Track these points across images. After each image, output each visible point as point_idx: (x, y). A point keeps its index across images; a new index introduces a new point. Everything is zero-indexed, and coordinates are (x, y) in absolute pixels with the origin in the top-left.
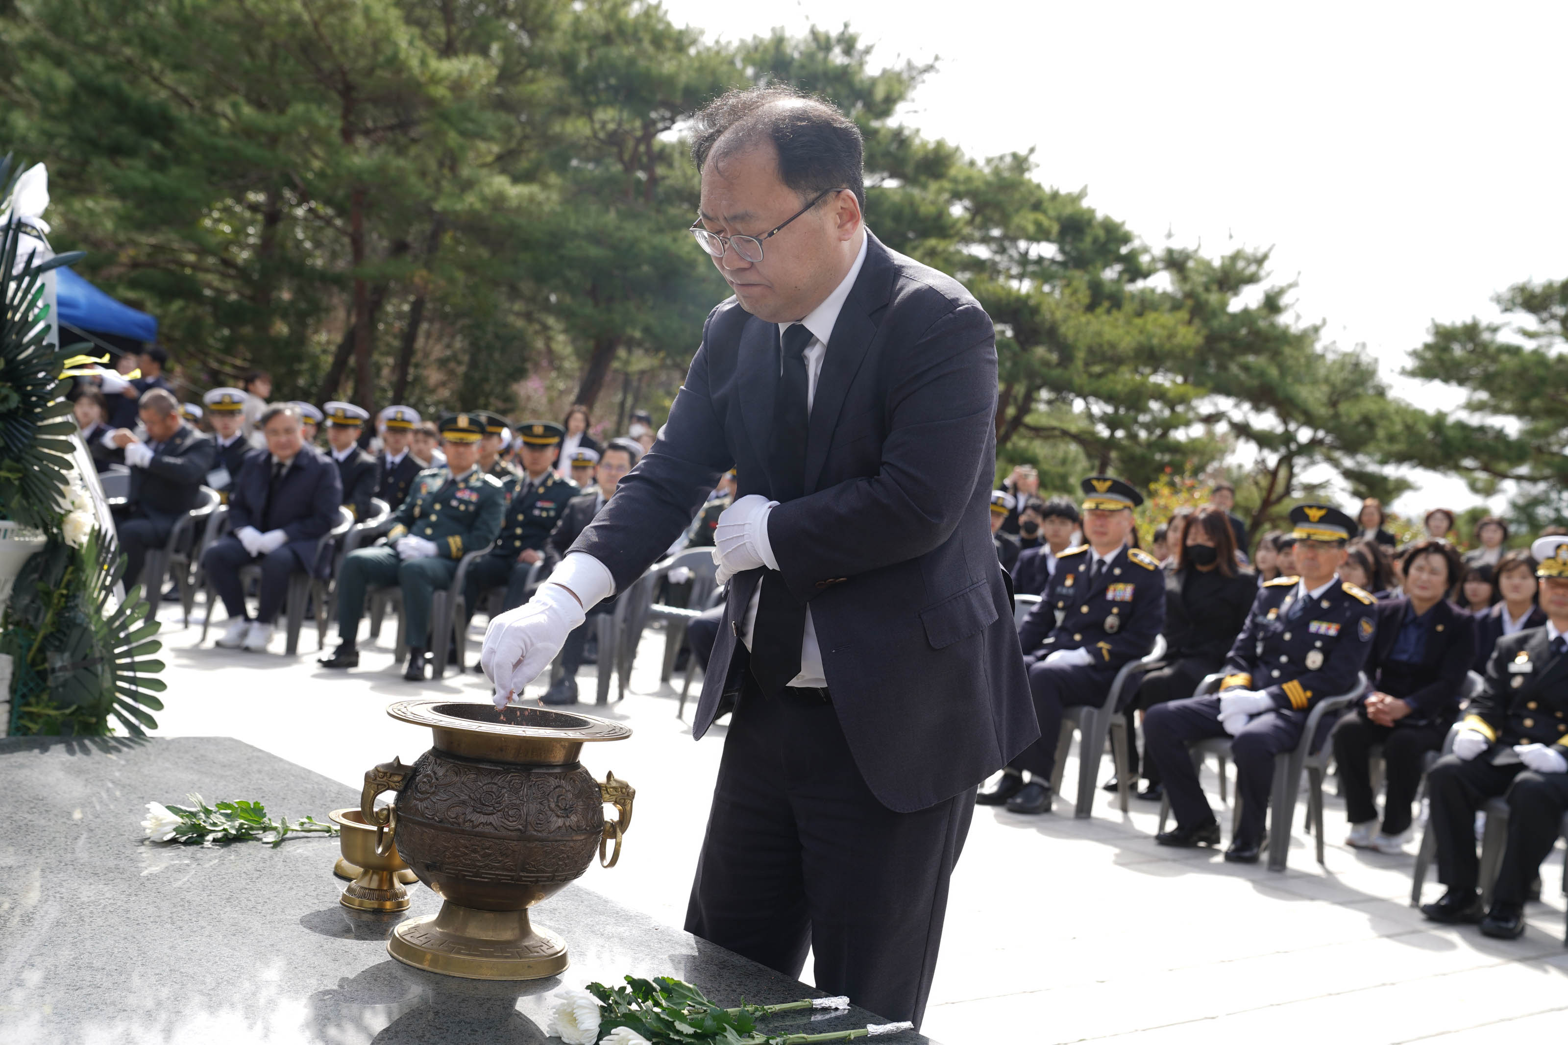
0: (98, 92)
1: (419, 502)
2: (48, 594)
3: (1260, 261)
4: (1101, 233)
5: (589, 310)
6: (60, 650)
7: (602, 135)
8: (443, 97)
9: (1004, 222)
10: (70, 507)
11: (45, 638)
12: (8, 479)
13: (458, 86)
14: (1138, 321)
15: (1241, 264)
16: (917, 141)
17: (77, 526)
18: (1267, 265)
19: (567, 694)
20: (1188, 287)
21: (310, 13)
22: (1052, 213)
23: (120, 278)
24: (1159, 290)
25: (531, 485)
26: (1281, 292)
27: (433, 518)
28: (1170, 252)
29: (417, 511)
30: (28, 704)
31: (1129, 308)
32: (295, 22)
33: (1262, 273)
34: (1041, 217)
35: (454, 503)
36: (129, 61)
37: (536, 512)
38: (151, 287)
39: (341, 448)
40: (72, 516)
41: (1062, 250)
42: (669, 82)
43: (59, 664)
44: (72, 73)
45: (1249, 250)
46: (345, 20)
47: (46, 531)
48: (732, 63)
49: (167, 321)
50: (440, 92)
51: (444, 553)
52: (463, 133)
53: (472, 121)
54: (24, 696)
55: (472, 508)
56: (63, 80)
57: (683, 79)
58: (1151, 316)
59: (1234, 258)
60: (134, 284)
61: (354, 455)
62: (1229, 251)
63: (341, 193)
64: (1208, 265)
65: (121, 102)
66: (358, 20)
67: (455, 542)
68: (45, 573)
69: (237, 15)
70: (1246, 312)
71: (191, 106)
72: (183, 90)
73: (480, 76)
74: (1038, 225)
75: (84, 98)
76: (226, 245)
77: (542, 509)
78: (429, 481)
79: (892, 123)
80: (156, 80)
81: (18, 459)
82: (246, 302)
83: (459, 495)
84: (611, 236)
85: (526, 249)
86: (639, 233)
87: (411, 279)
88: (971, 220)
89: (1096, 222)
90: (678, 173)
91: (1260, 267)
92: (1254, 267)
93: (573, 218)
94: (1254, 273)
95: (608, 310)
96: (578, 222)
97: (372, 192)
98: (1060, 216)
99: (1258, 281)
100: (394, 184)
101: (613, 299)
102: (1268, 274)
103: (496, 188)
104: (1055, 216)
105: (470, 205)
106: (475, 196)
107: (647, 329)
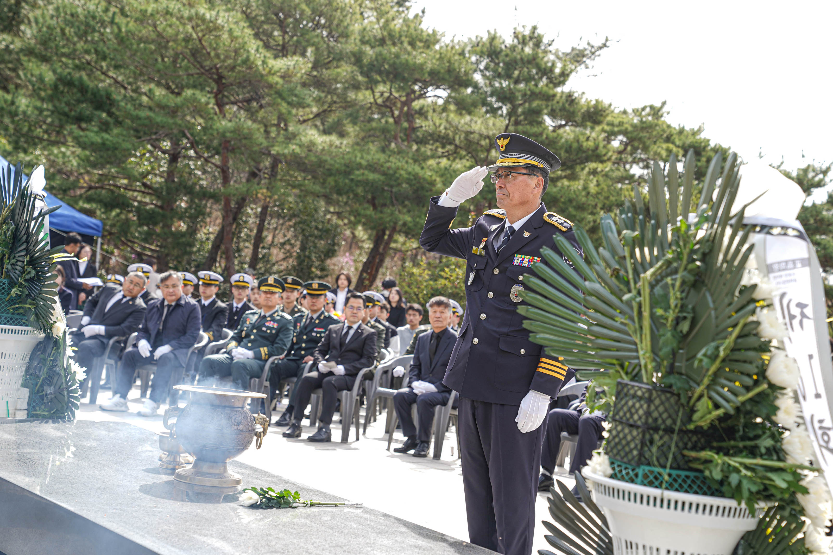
0: (69, 83)
1: (245, 329)
2: (45, 360)
3: (825, 172)
4: (712, 156)
5: (370, 211)
6: (50, 385)
7: (380, 101)
8: (277, 83)
9: (645, 149)
10: (56, 320)
11: (43, 380)
12: (29, 308)
13: (286, 76)
15: (811, 175)
16: (583, 101)
17: (58, 330)
19: (324, 436)
21: (197, 34)
22: (678, 143)
23: (81, 196)
25: (312, 318)
27: (252, 337)
29: (244, 334)
30: (36, 411)
32: (187, 39)
33: (827, 180)
34: (671, 146)
35: (264, 329)
36: (88, 63)
37: (314, 334)
38: (99, 201)
39: (207, 298)
40: (56, 324)
42: (421, 67)
43: (49, 392)
44: (54, 72)
45: (817, 165)
46: (218, 37)
47: (45, 331)
48: (462, 54)
49: (109, 222)
50: (276, 79)
51: (258, 357)
52: (290, 104)
53: (296, 96)
54: (34, 407)
55: (274, 332)
56: (49, 77)
57: (429, 66)
59: (806, 171)
60: (89, 200)
61: (214, 302)
62: (804, 166)
63: (215, 143)
65: (83, 89)
66: (225, 36)
67: (264, 350)
68: (44, 351)
69: (153, 36)
71: (125, 88)
72: (120, 79)
73: (301, 69)
74: (669, 151)
75: (61, 87)
76: (144, 175)
77: (317, 332)
78: (251, 316)
79: (566, 88)
80: (104, 73)
81: (34, 300)
82: (157, 210)
83: (267, 324)
84: (382, 166)
85: (331, 175)
86: (399, 164)
87: (256, 195)
88: (625, 149)
89: (709, 148)
90: (431, 123)
91: (824, 176)
92: (821, 176)
93: (359, 155)
94: (821, 180)
95: (381, 212)
96: (362, 158)
97: (232, 143)
98: (684, 144)
99: (824, 185)
100: (245, 138)
101: (384, 205)
102: (831, 181)
103: (309, 138)
104: (681, 145)
105: (293, 150)
106: (296, 144)
107: (405, 224)
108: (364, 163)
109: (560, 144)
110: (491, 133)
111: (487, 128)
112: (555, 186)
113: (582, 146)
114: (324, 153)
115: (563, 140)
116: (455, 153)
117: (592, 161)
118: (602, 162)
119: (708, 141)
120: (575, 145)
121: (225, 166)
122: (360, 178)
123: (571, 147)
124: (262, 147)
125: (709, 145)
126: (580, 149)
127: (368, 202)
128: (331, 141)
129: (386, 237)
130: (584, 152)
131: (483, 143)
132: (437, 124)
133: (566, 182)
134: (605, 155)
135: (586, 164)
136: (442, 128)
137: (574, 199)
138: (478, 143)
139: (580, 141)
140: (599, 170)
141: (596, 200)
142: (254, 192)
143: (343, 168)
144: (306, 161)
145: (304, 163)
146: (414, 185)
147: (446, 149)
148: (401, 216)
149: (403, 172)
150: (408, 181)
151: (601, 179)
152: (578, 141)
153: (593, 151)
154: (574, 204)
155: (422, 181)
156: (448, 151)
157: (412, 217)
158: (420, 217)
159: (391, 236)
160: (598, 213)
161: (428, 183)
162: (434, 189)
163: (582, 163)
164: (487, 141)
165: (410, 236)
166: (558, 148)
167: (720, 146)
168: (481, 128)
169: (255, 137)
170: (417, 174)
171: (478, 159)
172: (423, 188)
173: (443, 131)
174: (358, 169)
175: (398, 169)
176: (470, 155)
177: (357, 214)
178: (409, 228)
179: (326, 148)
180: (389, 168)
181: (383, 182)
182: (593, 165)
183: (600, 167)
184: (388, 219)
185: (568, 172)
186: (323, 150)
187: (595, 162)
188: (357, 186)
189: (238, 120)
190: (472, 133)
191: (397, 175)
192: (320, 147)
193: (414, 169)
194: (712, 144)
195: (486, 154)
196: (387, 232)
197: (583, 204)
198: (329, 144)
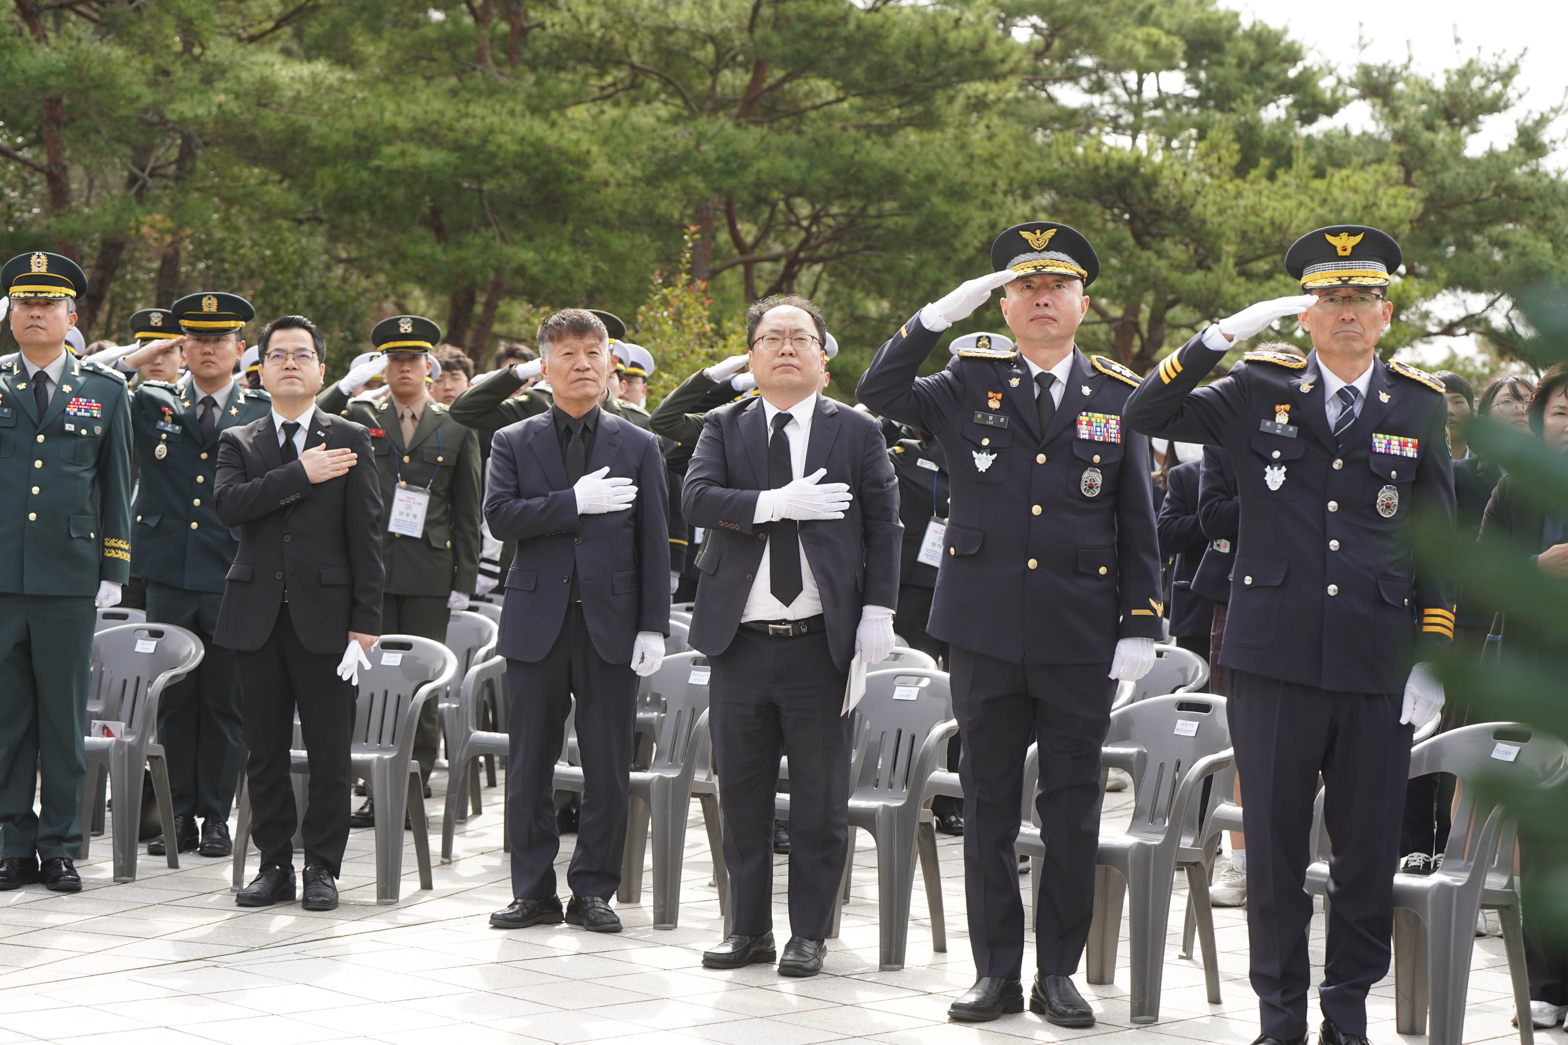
3: (1506, 77)
4: (1250, 48)
5: (430, 246)
9: (1095, 45)
14: (1318, 184)
15: (1477, 82)
18: (1517, 81)
20: (1399, 125)
22: (1167, 22)
24: (1356, 131)
26: (1542, 122)
28: (1366, 71)
31: (1303, 164)
33: (1511, 93)
34: (1155, 32)
41: (1193, 81)
45: (1487, 61)
58: (1337, 175)
59: (1465, 74)
64: (1426, 88)
70: (1492, 155)
74: (1152, 45)
84: (451, 129)
85: (323, 163)
86: (495, 120)
87: (138, 230)
88: (1048, 46)
89: (1240, 32)
90: (566, 15)
91: (1505, 86)
92: (1497, 87)
93: (390, 106)
94: (1499, 96)
95: (460, 246)
96: (398, 112)
97: (65, 101)
98: (1181, 26)
99: (1506, 107)
100: (97, 87)
101: (466, 227)
102: (1520, 96)
103: (257, 71)
104: (1174, 28)
105: (220, 106)
106: (226, 91)
107: (521, 270)
108: (403, 124)
109: (892, 40)
110: (716, 28)
111: (707, 19)
112: (889, 146)
113: (945, 41)
114: (300, 105)
115: (896, 32)
116: (632, 86)
117: (972, 78)
118: (996, 78)
119: (1236, 15)
120: (929, 41)
121: (56, 164)
122: (397, 164)
123: (918, 46)
124: (140, 105)
125: (1238, 25)
126: (942, 50)
127: (424, 222)
128: (313, 75)
129: (478, 309)
130: (952, 56)
131: (699, 54)
132: (582, 18)
133: (912, 136)
134: (1003, 61)
135: (960, 86)
136: (594, 25)
137: (939, 174)
138: (687, 56)
139: (941, 31)
140: (991, 97)
141: (994, 172)
142: (132, 224)
143: (352, 142)
144: (257, 132)
145: (252, 139)
146: (536, 169)
147: (609, 79)
148: (509, 250)
149: (503, 139)
150: (521, 163)
151: (996, 121)
152: (935, 30)
153: (975, 52)
154: (941, 185)
155: (554, 156)
156: (614, 84)
157: (537, 251)
158: (558, 249)
159: (490, 306)
160: (1002, 206)
161: (572, 163)
162: (588, 175)
163: (948, 85)
164: (710, 48)
165: (539, 302)
166: (889, 51)
167: (1266, 26)
168: (692, 17)
169: (122, 80)
170: (541, 140)
171: (689, 96)
172: (559, 175)
173: (599, 34)
174: (389, 142)
175: (491, 131)
176: (671, 89)
177: (399, 258)
178: (533, 279)
179: (304, 94)
180: (467, 132)
181: (456, 168)
182: (977, 87)
183: (991, 90)
184: (478, 262)
185: (918, 109)
186: (297, 98)
187: (981, 79)
188: (391, 183)
189: (74, 43)
190: (671, 31)
191: (491, 148)
192: (290, 94)
193: (531, 129)
194: (1246, 23)
195: (709, 82)
196: (481, 298)
197: (964, 183)
198: (311, 84)
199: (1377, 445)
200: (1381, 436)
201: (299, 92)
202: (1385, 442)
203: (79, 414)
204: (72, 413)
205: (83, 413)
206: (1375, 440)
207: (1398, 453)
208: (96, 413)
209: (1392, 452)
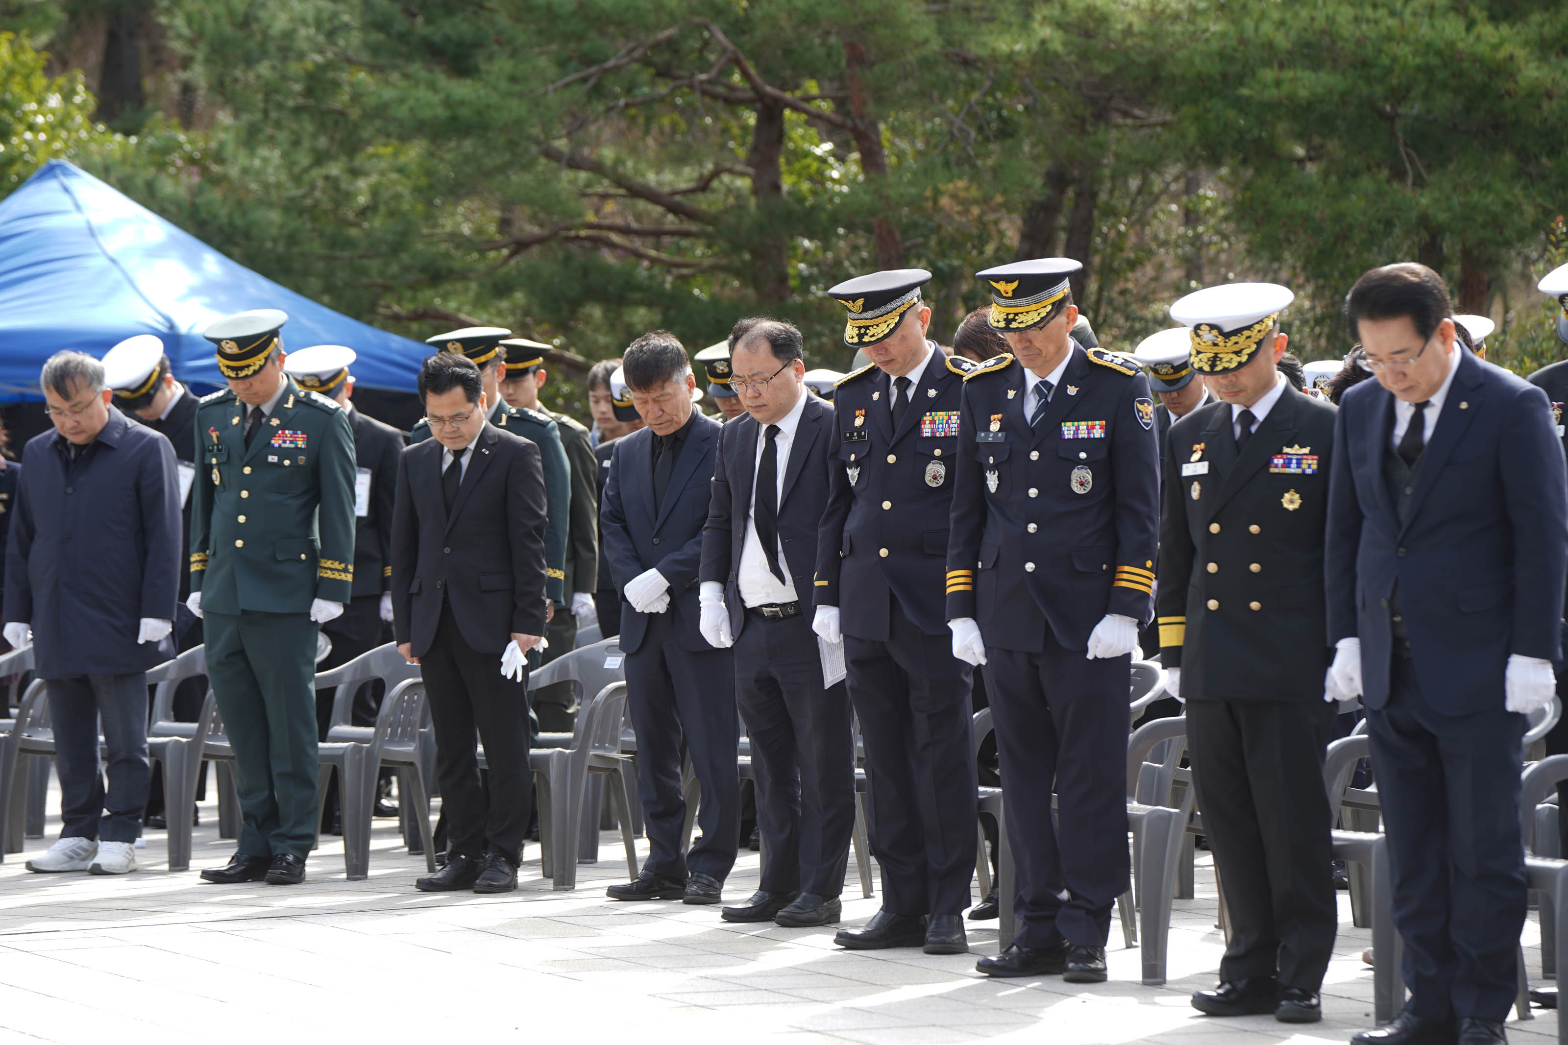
121: (863, 116)
122: (1272, 93)
143: (1217, 67)
149: (1403, 51)
155: (1469, 66)
161: (1492, 73)
170: (1453, 46)
188: (1264, 120)
191: (1386, 61)
192: (1121, 26)
198: (1148, 14)
199: (1066, 433)
200: (1069, 424)
201: (1130, 25)
202: (1074, 428)
203: (284, 445)
204: (276, 445)
205: (287, 445)
206: (1064, 429)
207: (1086, 436)
208: (301, 444)
209: (1080, 436)
